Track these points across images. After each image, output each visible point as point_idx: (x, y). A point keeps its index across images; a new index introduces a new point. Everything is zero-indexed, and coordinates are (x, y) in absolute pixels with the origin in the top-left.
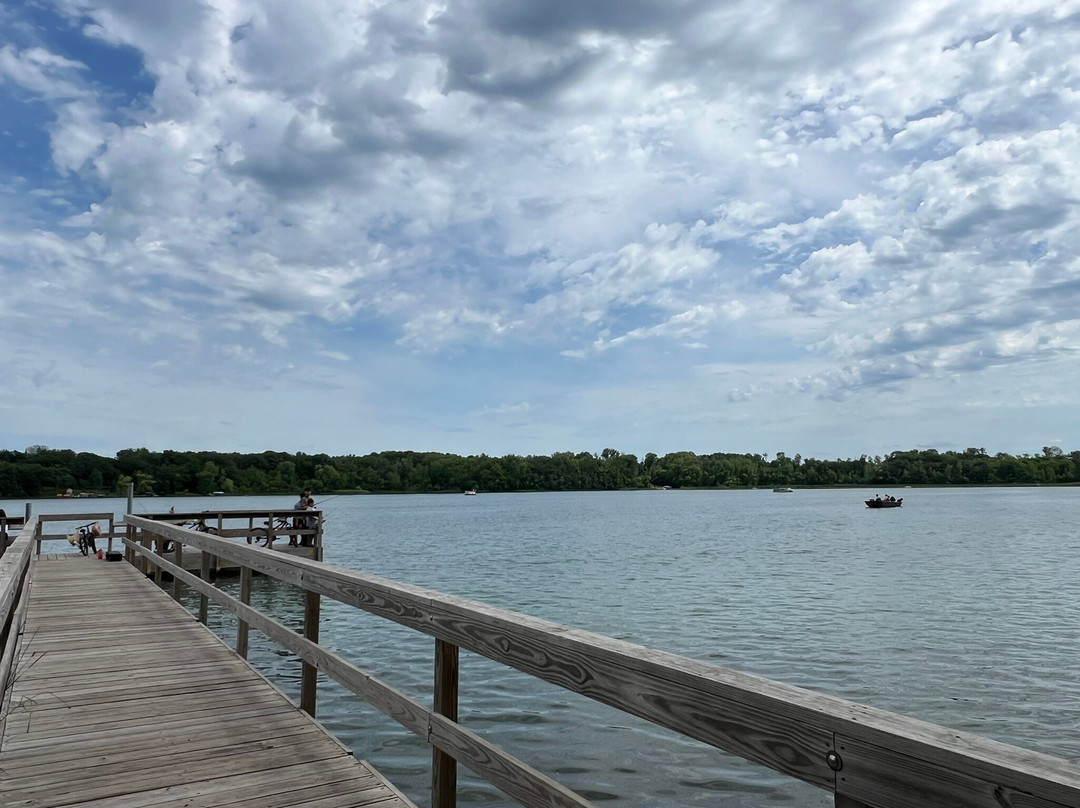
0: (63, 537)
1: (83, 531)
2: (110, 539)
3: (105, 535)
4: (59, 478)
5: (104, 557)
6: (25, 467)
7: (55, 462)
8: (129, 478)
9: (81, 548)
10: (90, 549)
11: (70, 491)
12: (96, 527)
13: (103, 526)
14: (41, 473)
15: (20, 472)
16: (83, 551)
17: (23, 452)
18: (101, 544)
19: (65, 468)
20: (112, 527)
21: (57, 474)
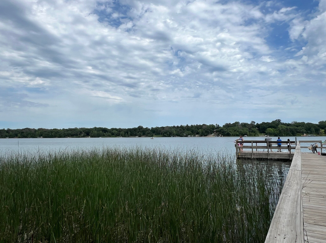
0: (307, 147)
1: (312, 146)
2: (321, 149)
3: (319, 148)
4: (301, 131)
5: (320, 154)
6: (291, 127)
7: (300, 126)
8: (323, 130)
9: (312, 151)
10: (315, 151)
11: (305, 134)
12: (317, 145)
13: (319, 145)
14: (296, 129)
15: (290, 128)
16: (313, 152)
17: (290, 123)
18: (319, 150)
19: (303, 127)
20: (322, 145)
21: (300, 129)
